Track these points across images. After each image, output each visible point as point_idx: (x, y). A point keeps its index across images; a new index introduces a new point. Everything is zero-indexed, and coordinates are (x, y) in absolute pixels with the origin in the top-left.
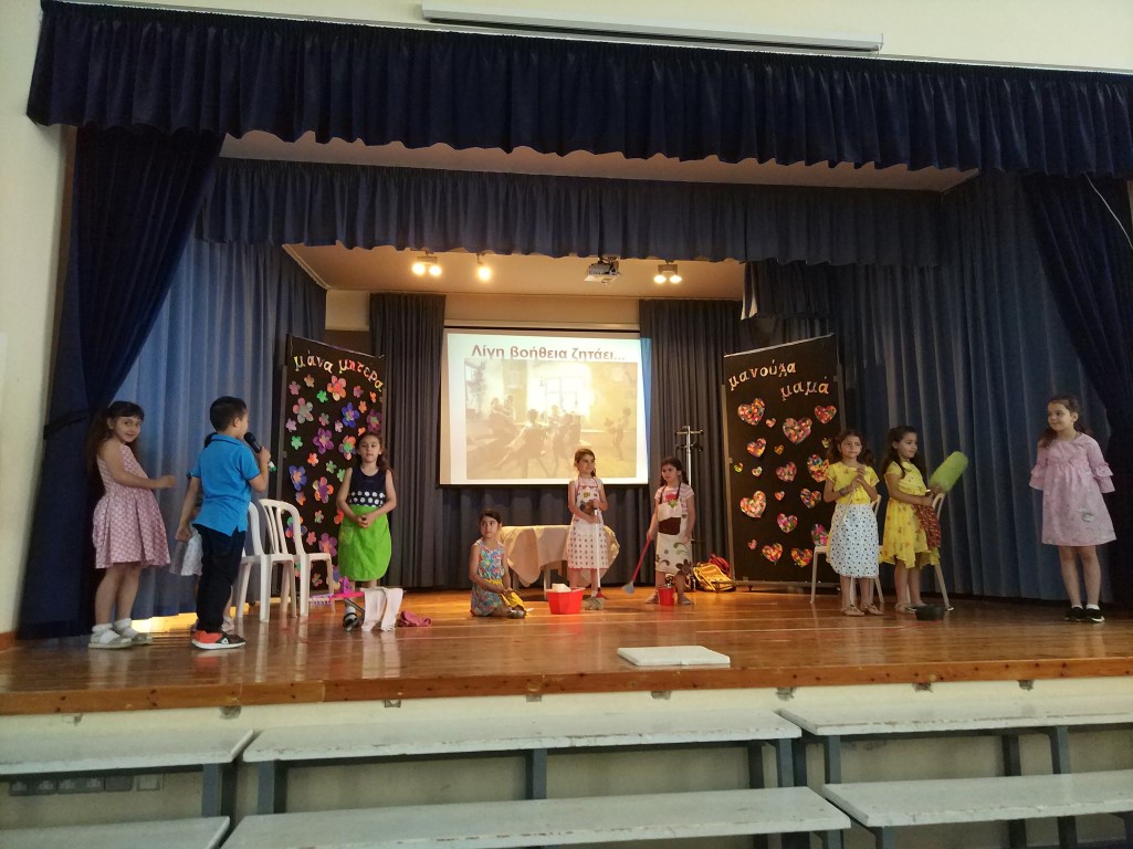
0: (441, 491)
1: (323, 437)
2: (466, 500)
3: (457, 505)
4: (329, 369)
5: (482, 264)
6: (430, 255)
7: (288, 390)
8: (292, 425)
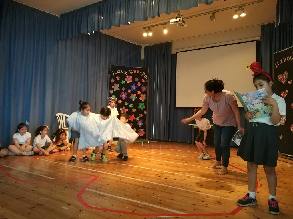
1: (124, 94)
4: (126, 74)
5: (165, 28)
6: (149, 29)
7: (110, 82)
8: (112, 92)
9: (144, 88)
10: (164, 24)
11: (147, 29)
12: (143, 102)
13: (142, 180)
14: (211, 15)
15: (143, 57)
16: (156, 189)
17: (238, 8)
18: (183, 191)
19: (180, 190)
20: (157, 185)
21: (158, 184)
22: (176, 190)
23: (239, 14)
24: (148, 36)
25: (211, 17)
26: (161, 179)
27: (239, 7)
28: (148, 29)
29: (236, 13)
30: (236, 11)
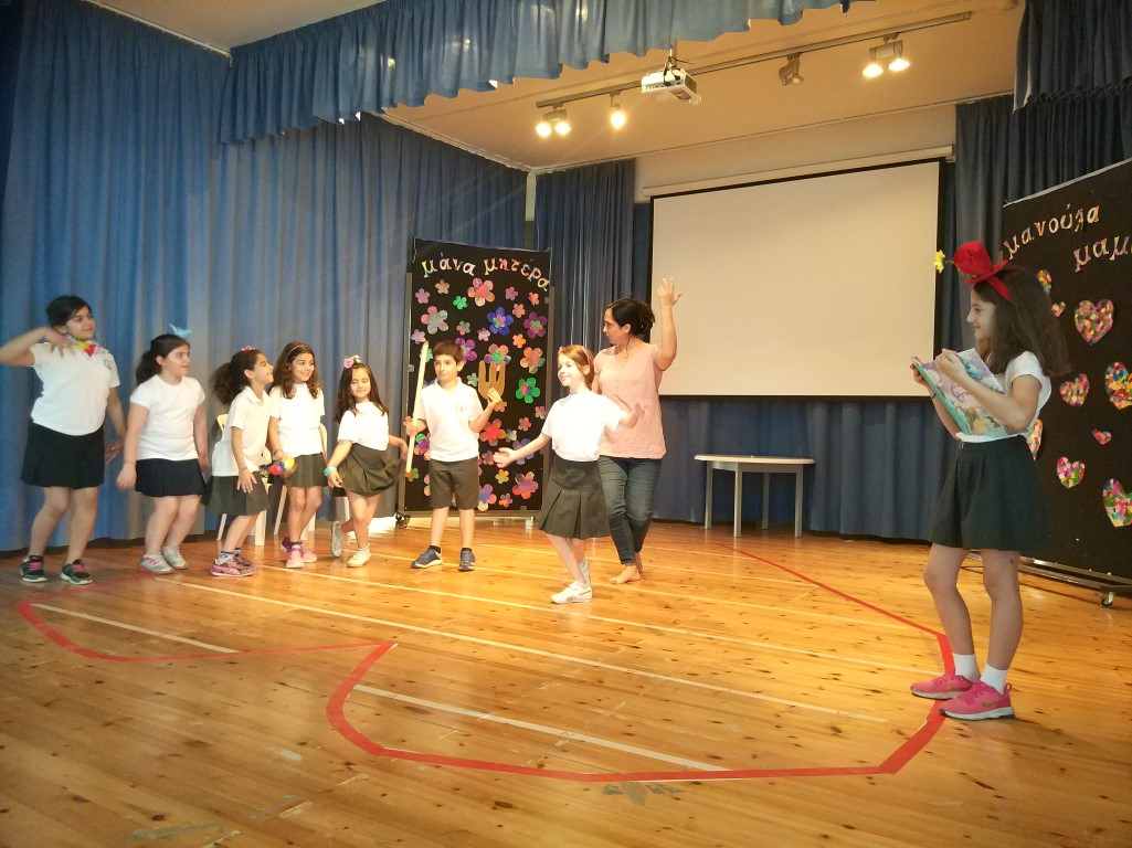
4: (470, 271)
5: (618, 106)
6: (559, 109)
7: (415, 300)
8: (419, 337)
9: (536, 326)
10: (615, 91)
11: (551, 109)
12: (531, 376)
13: (550, 655)
14: (784, 62)
15: (530, 214)
16: (606, 684)
17: (881, 42)
18: (701, 691)
19: (690, 689)
20: (606, 671)
21: (609, 667)
22: (678, 687)
23: (886, 63)
24: (554, 134)
25: (782, 71)
26: (617, 649)
27: (886, 38)
28: (555, 108)
29: (874, 59)
30: (874, 50)
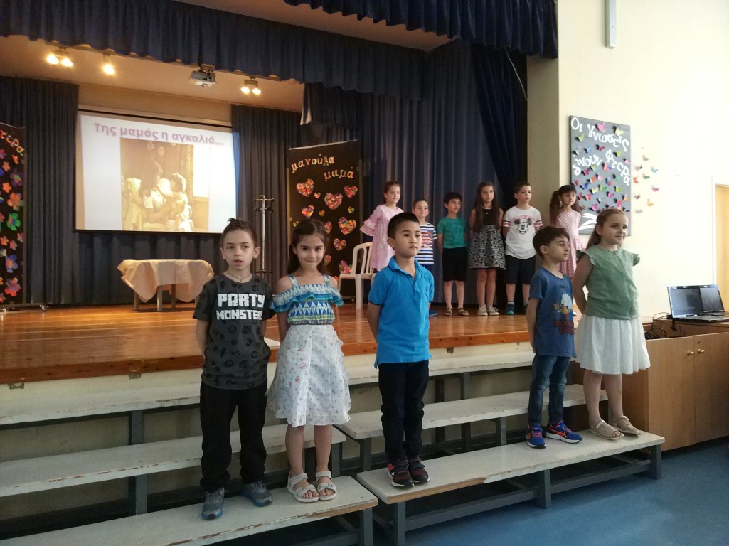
0: (77, 234)
2: (97, 241)
3: (91, 245)
6: (63, 50)
9: (17, 178)
30: (246, 81)
